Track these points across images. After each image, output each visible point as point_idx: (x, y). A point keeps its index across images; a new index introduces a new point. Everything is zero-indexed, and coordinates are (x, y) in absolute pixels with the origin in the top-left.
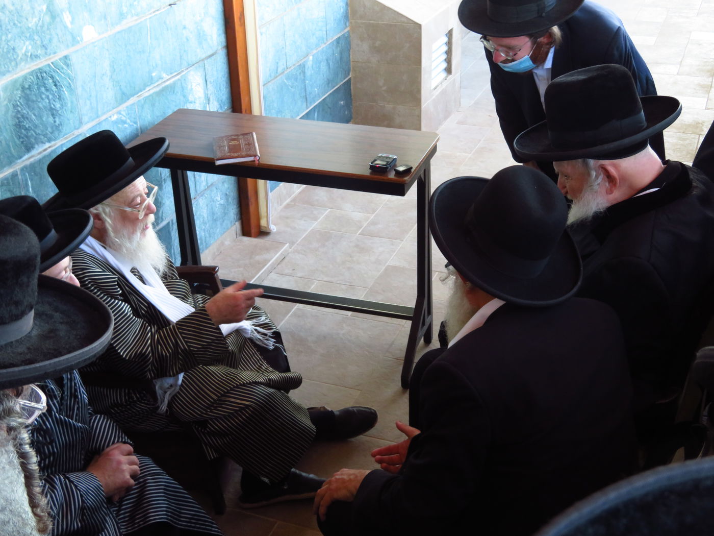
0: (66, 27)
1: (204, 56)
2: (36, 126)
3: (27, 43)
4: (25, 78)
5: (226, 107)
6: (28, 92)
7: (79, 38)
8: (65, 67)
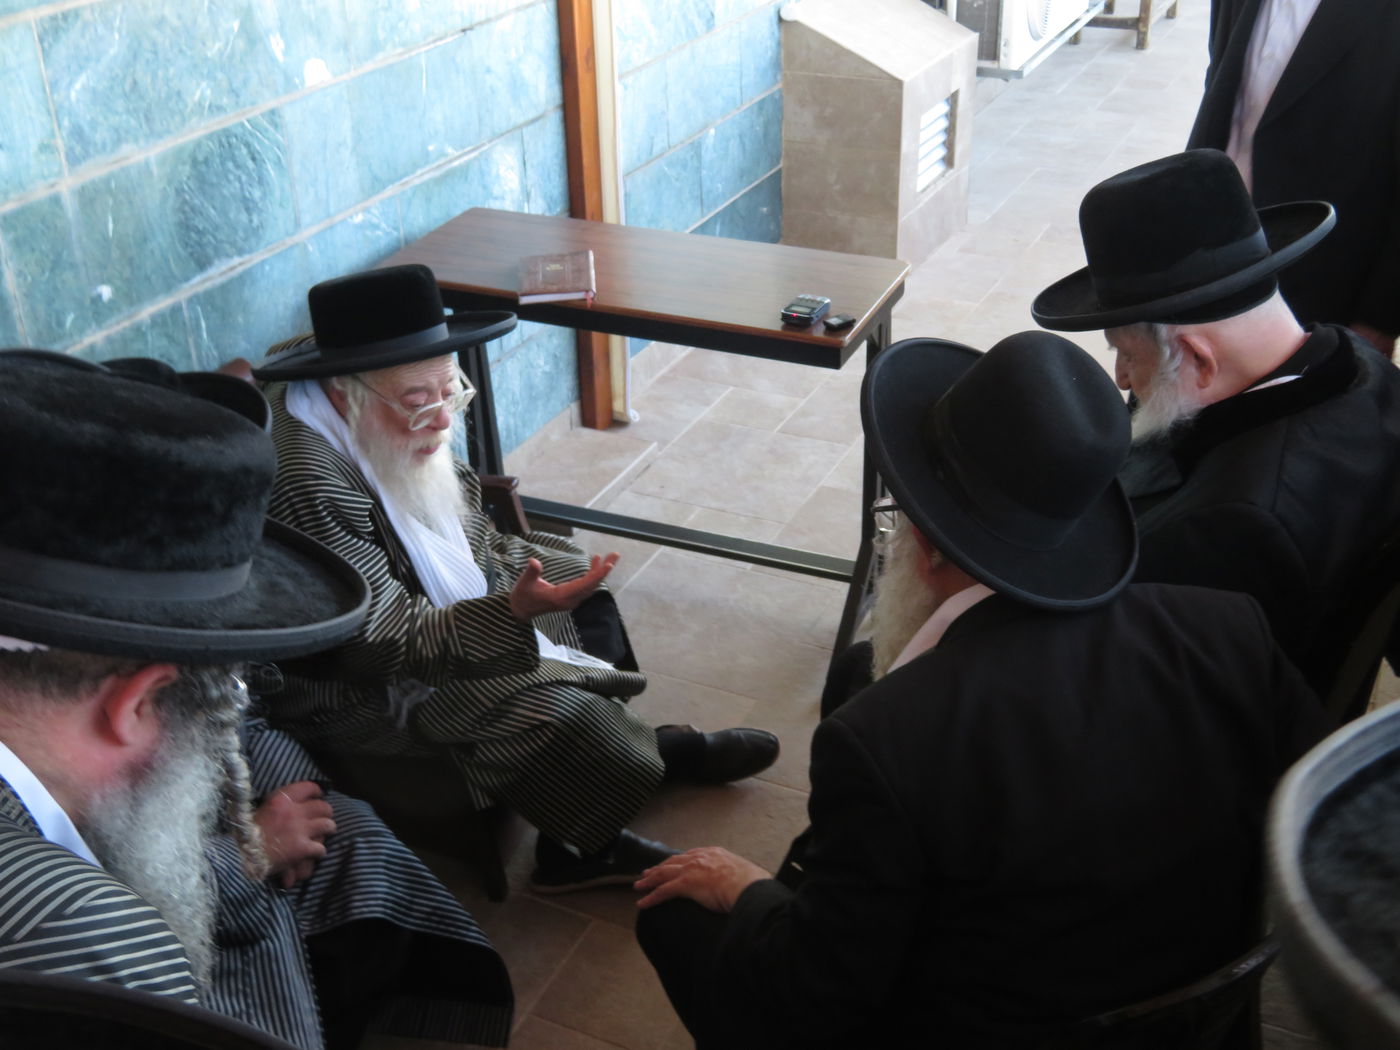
0: (273, 60)
1: (521, 120)
2: (217, 228)
3: (204, 84)
4: (198, 144)
5: (559, 208)
6: (203, 168)
7: (297, 81)
8: (271, 129)
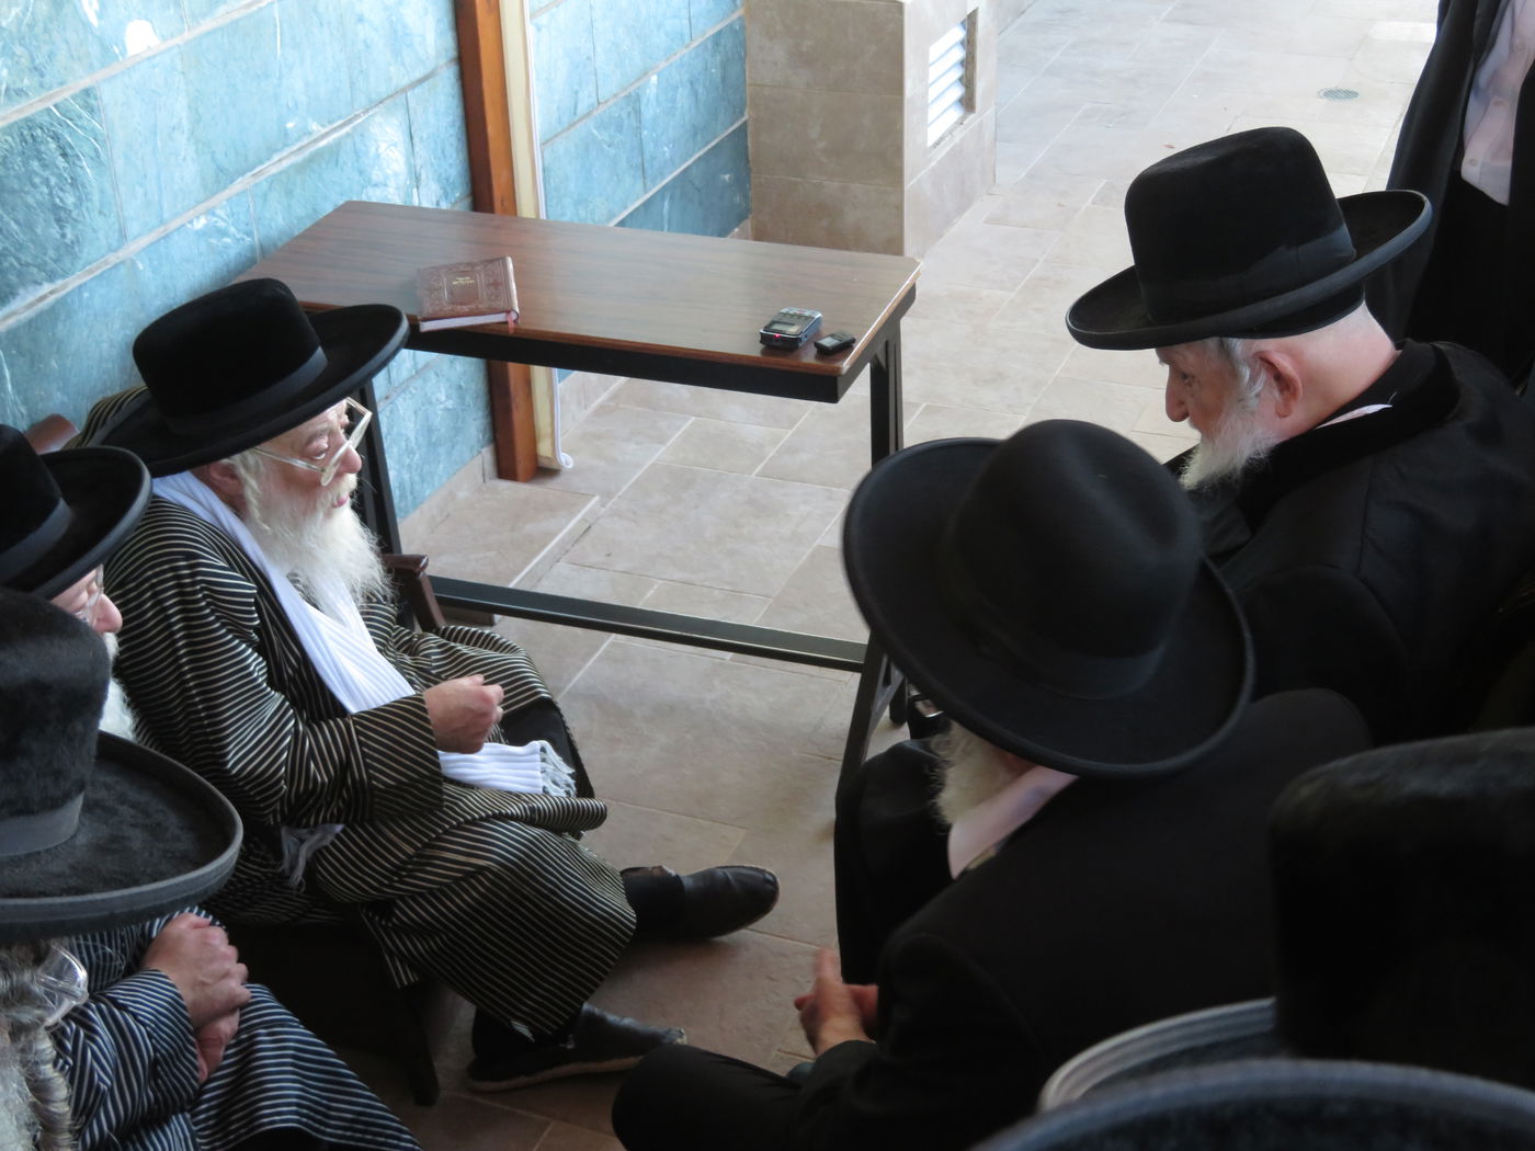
0: (86, 25)
1: (405, 82)
2: (20, 247)
5: (459, 191)
7: (116, 49)
8: (85, 114)
